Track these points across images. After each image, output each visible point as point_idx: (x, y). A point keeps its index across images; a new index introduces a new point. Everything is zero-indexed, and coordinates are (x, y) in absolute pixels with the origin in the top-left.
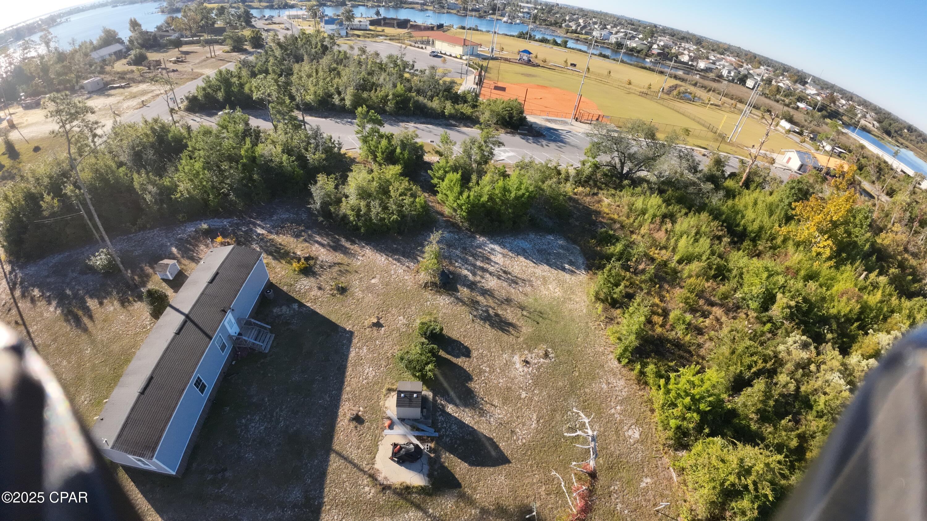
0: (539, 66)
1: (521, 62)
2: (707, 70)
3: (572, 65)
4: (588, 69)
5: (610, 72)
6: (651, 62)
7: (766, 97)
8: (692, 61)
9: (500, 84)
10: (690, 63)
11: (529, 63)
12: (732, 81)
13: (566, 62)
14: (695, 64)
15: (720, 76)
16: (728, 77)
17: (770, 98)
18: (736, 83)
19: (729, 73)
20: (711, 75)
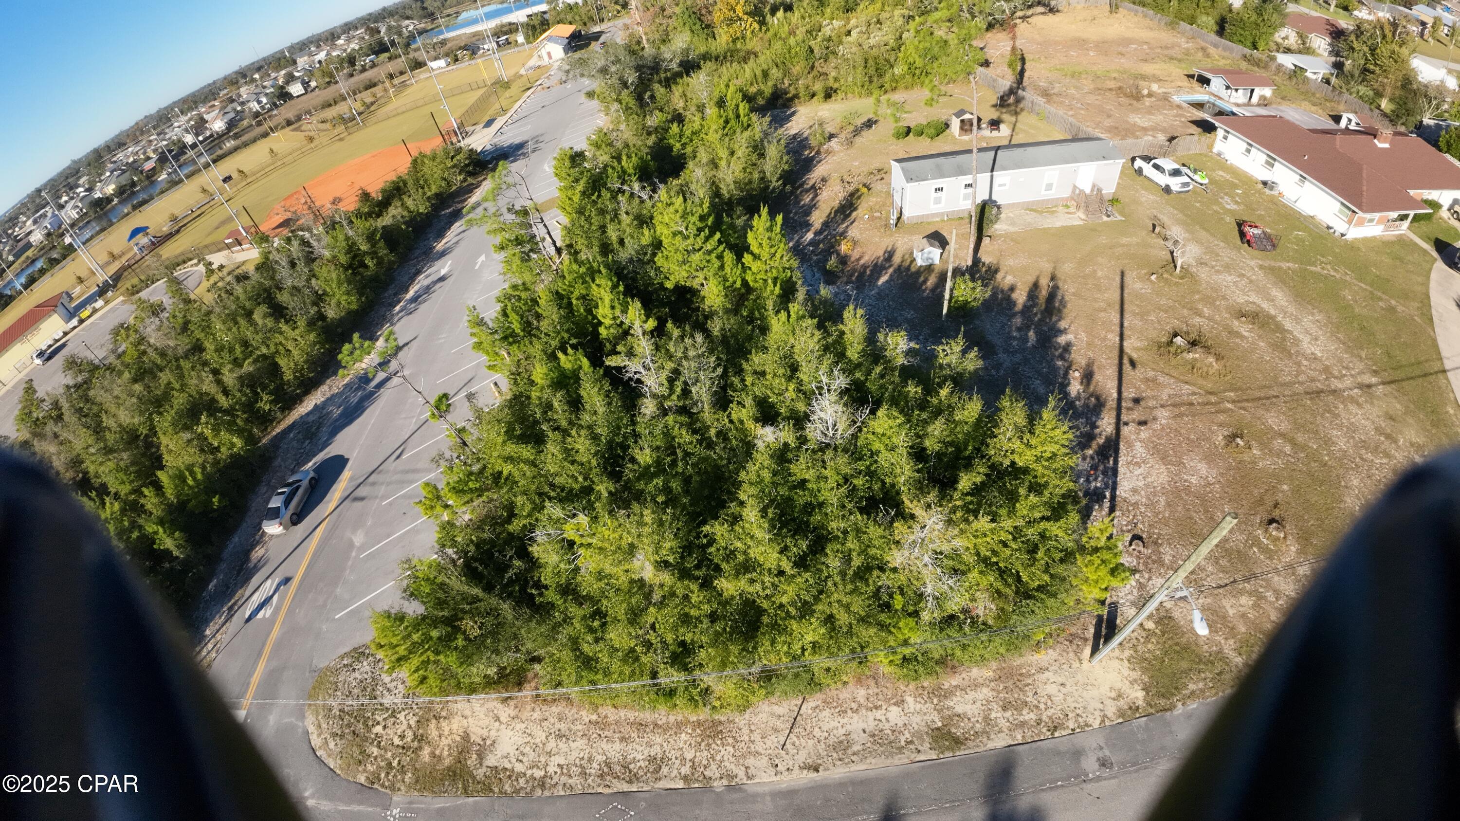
2: (233, 124)
8: (200, 134)
12: (274, 107)
14: (207, 134)
15: (257, 114)
16: (263, 108)
18: (281, 104)
19: (259, 102)
20: (245, 123)
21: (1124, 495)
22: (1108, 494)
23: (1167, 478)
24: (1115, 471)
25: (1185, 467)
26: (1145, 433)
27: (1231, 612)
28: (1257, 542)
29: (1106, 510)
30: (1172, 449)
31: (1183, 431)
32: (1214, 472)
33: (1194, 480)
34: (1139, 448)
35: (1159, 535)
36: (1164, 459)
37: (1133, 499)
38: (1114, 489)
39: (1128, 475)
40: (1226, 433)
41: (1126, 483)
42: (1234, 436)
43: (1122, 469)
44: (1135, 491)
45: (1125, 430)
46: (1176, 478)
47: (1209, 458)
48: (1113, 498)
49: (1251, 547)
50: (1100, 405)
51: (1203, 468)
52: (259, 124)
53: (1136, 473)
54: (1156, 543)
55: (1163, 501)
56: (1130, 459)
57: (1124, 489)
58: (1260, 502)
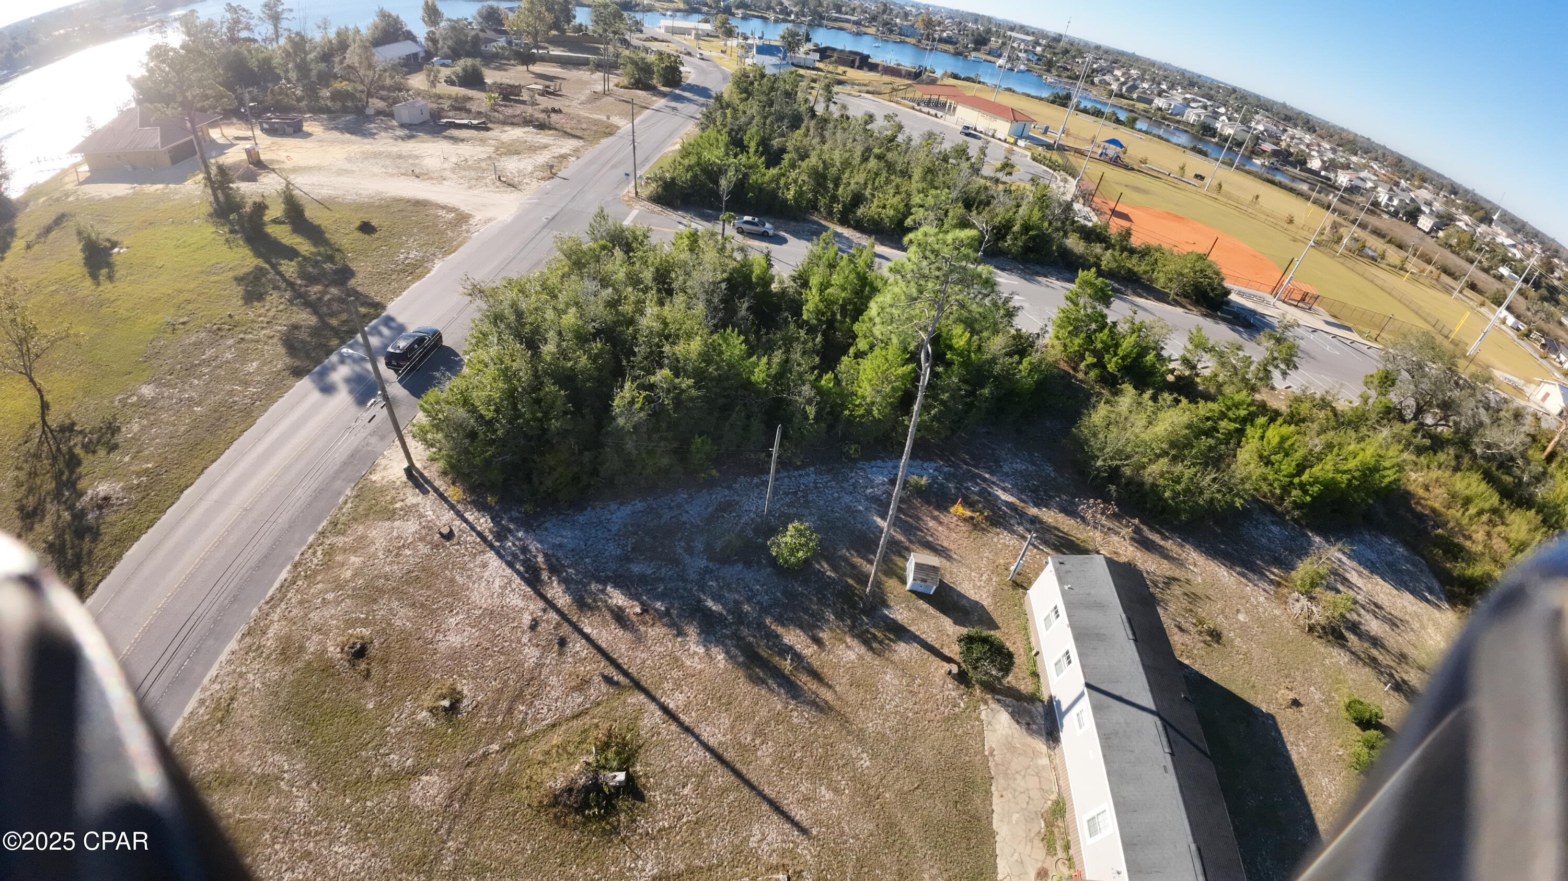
0: (1133, 169)
1: (1104, 158)
2: (1353, 189)
3: (1197, 176)
4: (1220, 186)
5: (1257, 197)
6: (1263, 165)
7: (1453, 252)
8: (1326, 169)
9: (1120, 208)
10: (1323, 173)
11: (1116, 162)
12: (1395, 214)
13: (1182, 168)
14: (1332, 176)
15: (1376, 204)
16: (1387, 206)
17: (1458, 254)
18: (1401, 219)
19: (1390, 199)
20: (1360, 199)
21: (489, 555)
22: (497, 544)
23: (473, 598)
24: (510, 565)
25: (469, 625)
26: (527, 619)
27: (353, 559)
28: (365, 623)
29: (487, 533)
30: (494, 631)
31: (502, 658)
32: (442, 647)
33: (453, 621)
34: (516, 601)
35: (440, 554)
36: (490, 613)
37: (479, 559)
38: (498, 553)
39: (500, 571)
40: (465, 702)
41: (496, 564)
42: (454, 708)
43: (509, 571)
44: (485, 565)
45: (541, 604)
46: (466, 608)
47: (457, 655)
48: (492, 547)
49: (368, 614)
50: (582, 604)
51: (455, 640)
52: (1371, 212)
53: (497, 580)
54: (437, 546)
55: (460, 580)
56: (514, 586)
57: (491, 558)
58: (385, 662)
